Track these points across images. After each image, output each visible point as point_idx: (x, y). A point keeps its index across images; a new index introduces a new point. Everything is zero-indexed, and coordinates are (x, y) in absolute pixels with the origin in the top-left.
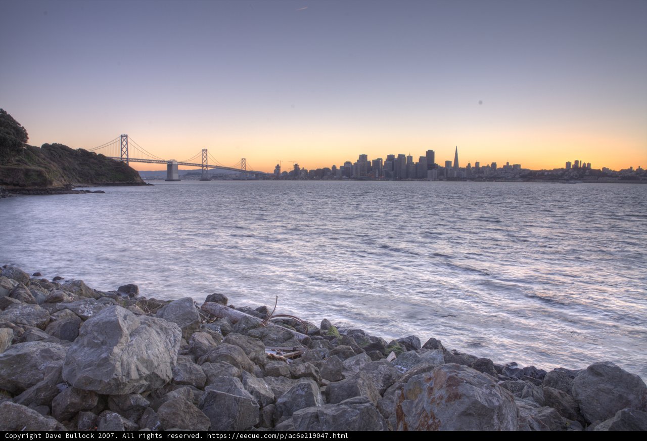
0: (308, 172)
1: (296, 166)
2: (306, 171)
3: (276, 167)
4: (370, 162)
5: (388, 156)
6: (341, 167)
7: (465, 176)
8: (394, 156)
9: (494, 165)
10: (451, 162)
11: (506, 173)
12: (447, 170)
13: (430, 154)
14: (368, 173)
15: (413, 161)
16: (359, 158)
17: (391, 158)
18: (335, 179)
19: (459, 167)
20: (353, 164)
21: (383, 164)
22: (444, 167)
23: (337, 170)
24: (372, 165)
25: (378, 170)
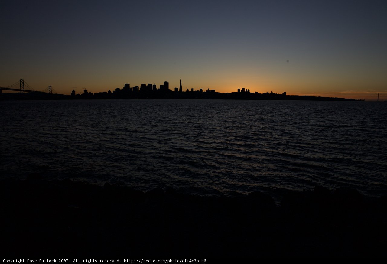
0: (94, 94)
1: (86, 91)
2: (92, 93)
3: (72, 91)
5: (142, 85)
6: (114, 91)
7: (186, 96)
8: (145, 85)
9: (201, 90)
10: (178, 88)
11: (207, 95)
12: (176, 94)
13: (166, 84)
15: (157, 88)
16: (125, 86)
18: (111, 99)
19: (182, 91)
20: (121, 90)
21: (139, 89)
22: (174, 91)
23: (112, 93)
24: (132, 90)
25: (136, 93)
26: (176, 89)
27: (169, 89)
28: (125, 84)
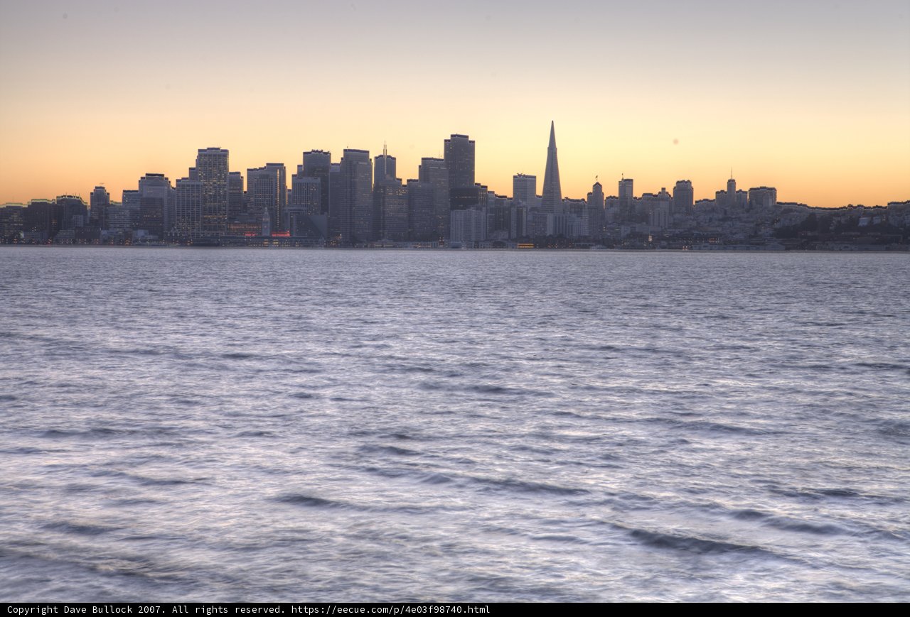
4: (237, 177)
5: (306, 155)
6: (127, 194)
7: (585, 230)
8: (328, 155)
9: (684, 188)
10: (532, 179)
11: (724, 220)
12: (519, 213)
13: (460, 149)
14: (231, 219)
15: (398, 176)
16: (198, 161)
17: (315, 161)
18: (106, 243)
19: (563, 197)
20: (174, 184)
21: (289, 184)
23: (114, 206)
24: (245, 189)
25: (268, 209)
26: (522, 183)
27: (477, 181)
28: (201, 151)
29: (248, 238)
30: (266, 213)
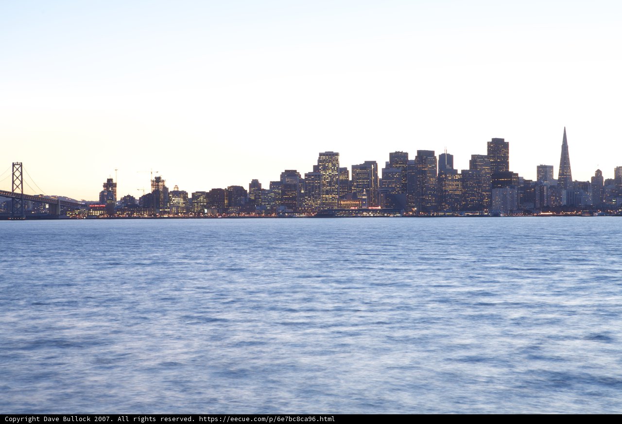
0: (190, 196)
1: (159, 182)
2: (184, 194)
3: (105, 186)
4: (344, 171)
5: (391, 154)
6: (273, 184)
7: (590, 203)
8: (406, 155)
10: (552, 167)
12: (542, 192)
13: (499, 148)
14: (342, 197)
15: (455, 168)
16: (319, 161)
17: (398, 158)
19: (573, 180)
20: (303, 177)
21: (380, 176)
22: (535, 179)
23: (264, 191)
24: (350, 179)
25: (366, 190)
26: (544, 171)
27: (510, 170)
28: (321, 154)
29: (352, 210)
30: (364, 193)
